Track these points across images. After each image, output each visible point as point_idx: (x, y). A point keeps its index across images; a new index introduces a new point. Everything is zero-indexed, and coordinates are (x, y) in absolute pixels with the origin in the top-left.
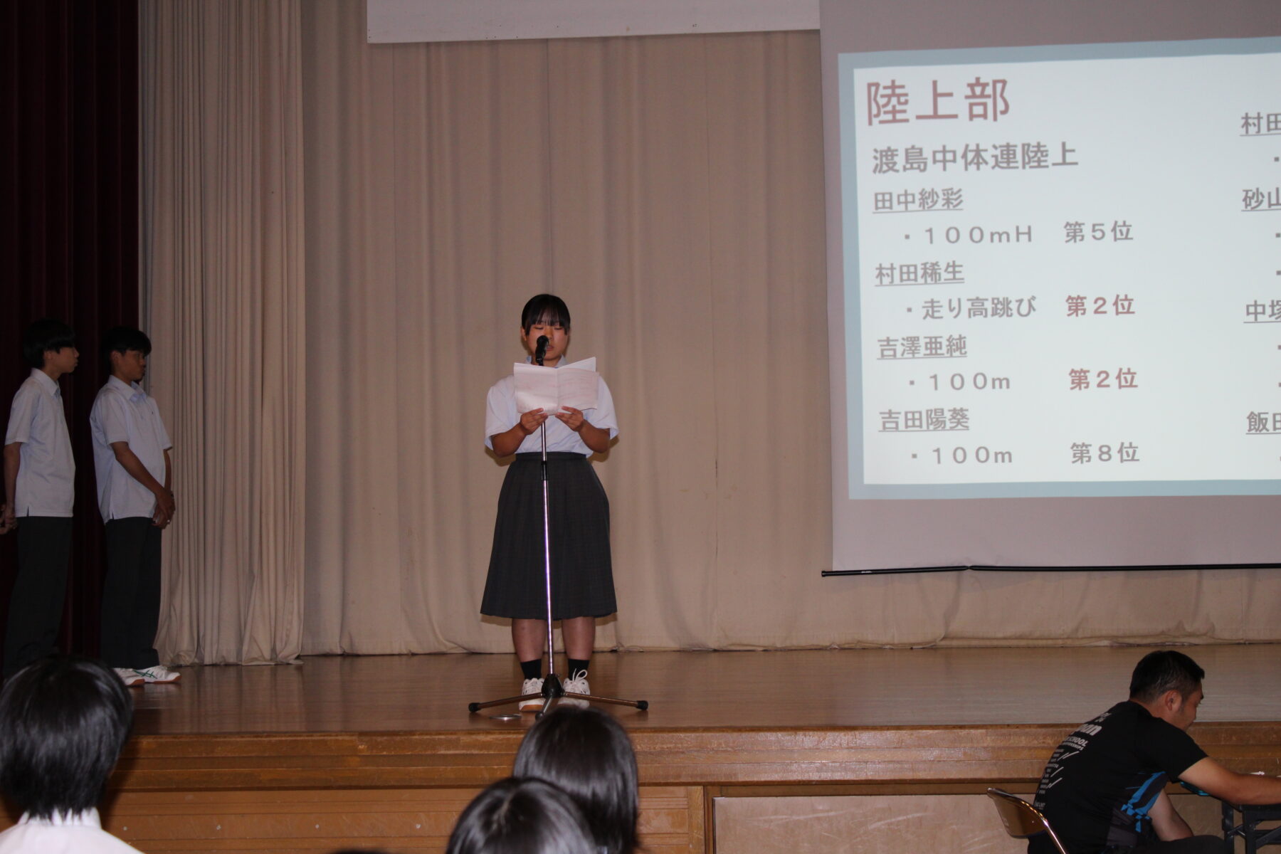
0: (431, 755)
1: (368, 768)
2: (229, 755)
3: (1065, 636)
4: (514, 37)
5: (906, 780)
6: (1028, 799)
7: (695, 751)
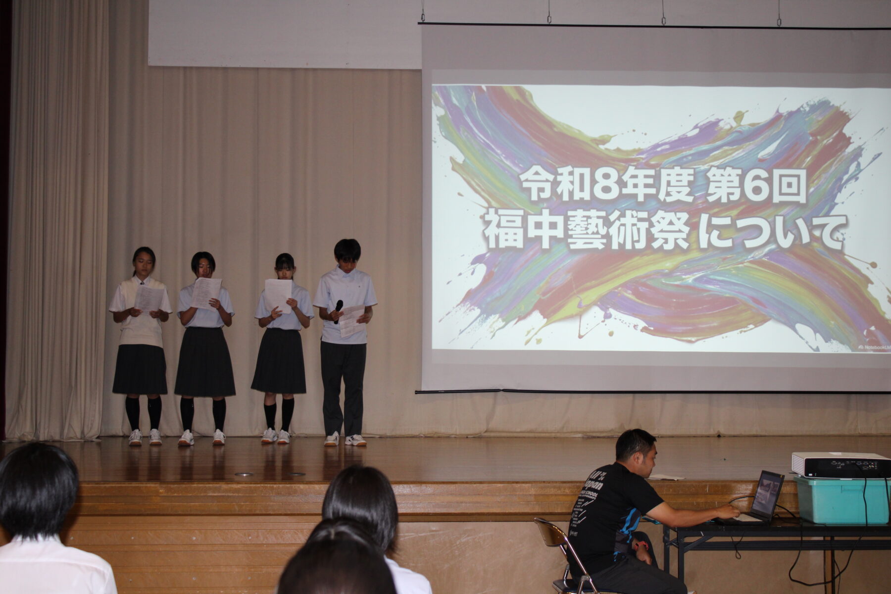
0: (204, 496)
1: (165, 503)
3: (556, 431)
4: (238, 66)
5: (484, 513)
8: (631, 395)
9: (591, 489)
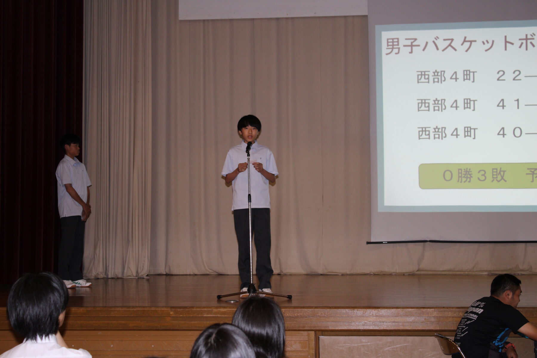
0: (201, 317)
1: (174, 322)
2: (117, 316)
3: (469, 270)
4: (240, 18)
5: (400, 330)
6: (452, 338)
7: (311, 316)
8: (523, 244)
9: (472, 312)
